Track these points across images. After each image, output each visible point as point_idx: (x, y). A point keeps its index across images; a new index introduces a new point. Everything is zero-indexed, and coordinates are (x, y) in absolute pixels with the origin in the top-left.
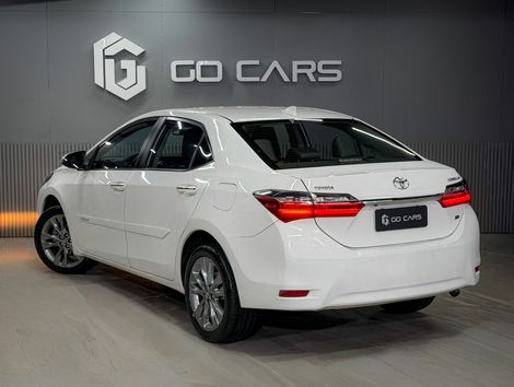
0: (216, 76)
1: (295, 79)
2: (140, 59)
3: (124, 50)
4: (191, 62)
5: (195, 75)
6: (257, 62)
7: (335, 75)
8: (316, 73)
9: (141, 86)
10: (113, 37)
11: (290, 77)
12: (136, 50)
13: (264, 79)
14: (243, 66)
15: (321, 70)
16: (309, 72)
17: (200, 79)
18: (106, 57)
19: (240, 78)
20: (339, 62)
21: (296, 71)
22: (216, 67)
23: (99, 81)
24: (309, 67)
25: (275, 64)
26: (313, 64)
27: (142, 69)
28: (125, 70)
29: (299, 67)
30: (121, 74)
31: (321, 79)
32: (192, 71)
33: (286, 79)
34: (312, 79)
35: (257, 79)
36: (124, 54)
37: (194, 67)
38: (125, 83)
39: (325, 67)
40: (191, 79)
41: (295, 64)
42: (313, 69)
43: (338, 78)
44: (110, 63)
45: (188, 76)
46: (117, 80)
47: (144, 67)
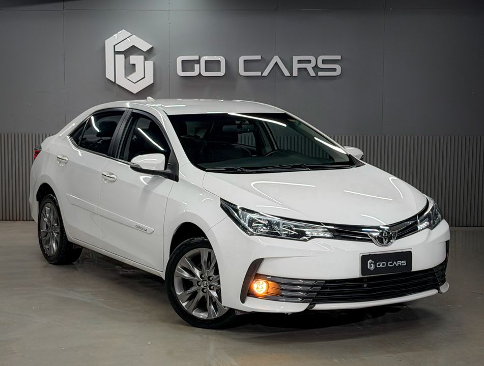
0: (219, 70)
1: (295, 74)
2: (148, 54)
3: (133, 46)
4: (196, 58)
5: (199, 69)
6: (259, 57)
7: (335, 70)
8: (316, 68)
9: (149, 81)
10: (123, 34)
11: (291, 72)
12: (145, 46)
13: (266, 73)
14: (245, 61)
15: (320, 65)
16: (309, 67)
17: (204, 73)
18: (116, 53)
19: (242, 72)
20: (339, 57)
21: (296, 66)
22: (219, 61)
23: (110, 75)
24: (309, 62)
25: (276, 59)
26: (312, 58)
27: (150, 64)
28: (134, 65)
29: (300, 62)
30: (130, 68)
31: (320, 74)
32: (197, 66)
33: (287, 73)
34: (312, 73)
35: (259, 74)
36: (133, 50)
37: (198, 62)
38: (134, 77)
39: (324, 62)
40: (195, 73)
41: (296, 59)
42: (313, 64)
43: (338, 73)
44: (121, 58)
45: (193, 70)
46: (127, 75)
47: (152, 62)
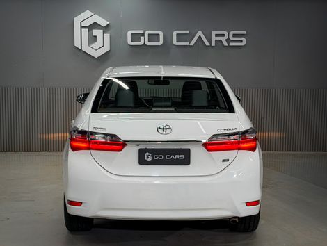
0: (159, 41)
1: (213, 44)
2: (106, 29)
3: (95, 23)
4: (142, 32)
5: (144, 40)
6: (187, 32)
7: (241, 41)
8: (228, 40)
9: (107, 48)
10: (88, 13)
11: (210, 42)
12: (104, 23)
13: (192, 44)
14: (177, 35)
15: (231, 38)
16: (223, 39)
17: (148, 43)
18: (82, 27)
19: (175, 42)
20: (244, 32)
21: (214, 38)
22: (158, 35)
23: (77, 44)
24: (223, 35)
25: (200, 33)
26: (226, 33)
27: (107, 36)
28: (96, 37)
29: (217, 35)
30: (93, 39)
31: (231, 44)
32: (142, 38)
33: (207, 43)
34: (225, 44)
35: (187, 44)
36: (95, 25)
37: (143, 35)
38: (96, 45)
39: (234, 35)
40: (141, 43)
41: (214, 33)
42: (226, 37)
43: (244, 43)
44: (85, 31)
45: (139, 41)
46: (90, 44)
47: (109, 35)
